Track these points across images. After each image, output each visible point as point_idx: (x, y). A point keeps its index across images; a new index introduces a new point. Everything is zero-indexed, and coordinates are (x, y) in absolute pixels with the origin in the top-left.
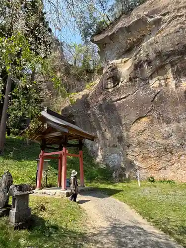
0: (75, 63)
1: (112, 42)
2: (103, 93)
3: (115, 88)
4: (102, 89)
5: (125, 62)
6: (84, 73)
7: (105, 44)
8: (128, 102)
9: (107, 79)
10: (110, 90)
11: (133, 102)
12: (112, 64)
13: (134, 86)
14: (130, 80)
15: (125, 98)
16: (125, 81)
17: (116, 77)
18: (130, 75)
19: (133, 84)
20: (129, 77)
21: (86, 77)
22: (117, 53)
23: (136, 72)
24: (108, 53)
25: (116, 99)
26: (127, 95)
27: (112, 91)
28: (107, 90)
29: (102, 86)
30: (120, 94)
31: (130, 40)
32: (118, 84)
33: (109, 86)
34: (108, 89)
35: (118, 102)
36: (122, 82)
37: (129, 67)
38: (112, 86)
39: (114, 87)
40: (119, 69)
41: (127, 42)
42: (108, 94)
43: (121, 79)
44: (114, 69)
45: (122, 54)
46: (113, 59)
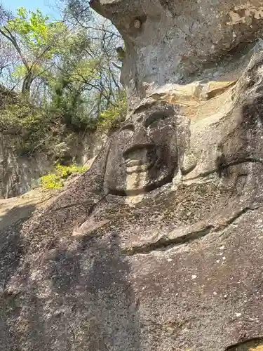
0: (26, 87)
1: (169, 14)
2: (97, 211)
3: (155, 193)
4: (99, 191)
5: (211, 95)
6: (54, 129)
7: (142, 19)
8: (195, 261)
9: (127, 154)
10: (131, 201)
11: (222, 262)
12: (157, 96)
13: (233, 192)
14: (222, 167)
15: (184, 239)
16: (200, 168)
17: (165, 149)
18: (221, 147)
19: (231, 184)
20: (216, 153)
21: (60, 147)
22: (184, 59)
23: (249, 136)
24: (149, 53)
25: (147, 238)
26: (197, 227)
27: (138, 206)
28: (118, 198)
29: (100, 180)
30: (168, 220)
31: (241, 13)
32: (169, 179)
33: (130, 184)
34: (123, 193)
35: (157, 254)
36: (184, 173)
37: (221, 114)
38: (143, 183)
39: (149, 189)
40: (182, 120)
41: (228, 18)
42: (118, 218)
43: (185, 161)
44: (161, 115)
45: (205, 66)
46: (166, 81)
